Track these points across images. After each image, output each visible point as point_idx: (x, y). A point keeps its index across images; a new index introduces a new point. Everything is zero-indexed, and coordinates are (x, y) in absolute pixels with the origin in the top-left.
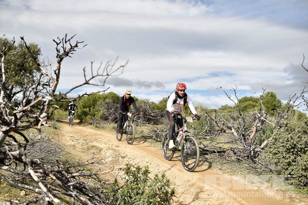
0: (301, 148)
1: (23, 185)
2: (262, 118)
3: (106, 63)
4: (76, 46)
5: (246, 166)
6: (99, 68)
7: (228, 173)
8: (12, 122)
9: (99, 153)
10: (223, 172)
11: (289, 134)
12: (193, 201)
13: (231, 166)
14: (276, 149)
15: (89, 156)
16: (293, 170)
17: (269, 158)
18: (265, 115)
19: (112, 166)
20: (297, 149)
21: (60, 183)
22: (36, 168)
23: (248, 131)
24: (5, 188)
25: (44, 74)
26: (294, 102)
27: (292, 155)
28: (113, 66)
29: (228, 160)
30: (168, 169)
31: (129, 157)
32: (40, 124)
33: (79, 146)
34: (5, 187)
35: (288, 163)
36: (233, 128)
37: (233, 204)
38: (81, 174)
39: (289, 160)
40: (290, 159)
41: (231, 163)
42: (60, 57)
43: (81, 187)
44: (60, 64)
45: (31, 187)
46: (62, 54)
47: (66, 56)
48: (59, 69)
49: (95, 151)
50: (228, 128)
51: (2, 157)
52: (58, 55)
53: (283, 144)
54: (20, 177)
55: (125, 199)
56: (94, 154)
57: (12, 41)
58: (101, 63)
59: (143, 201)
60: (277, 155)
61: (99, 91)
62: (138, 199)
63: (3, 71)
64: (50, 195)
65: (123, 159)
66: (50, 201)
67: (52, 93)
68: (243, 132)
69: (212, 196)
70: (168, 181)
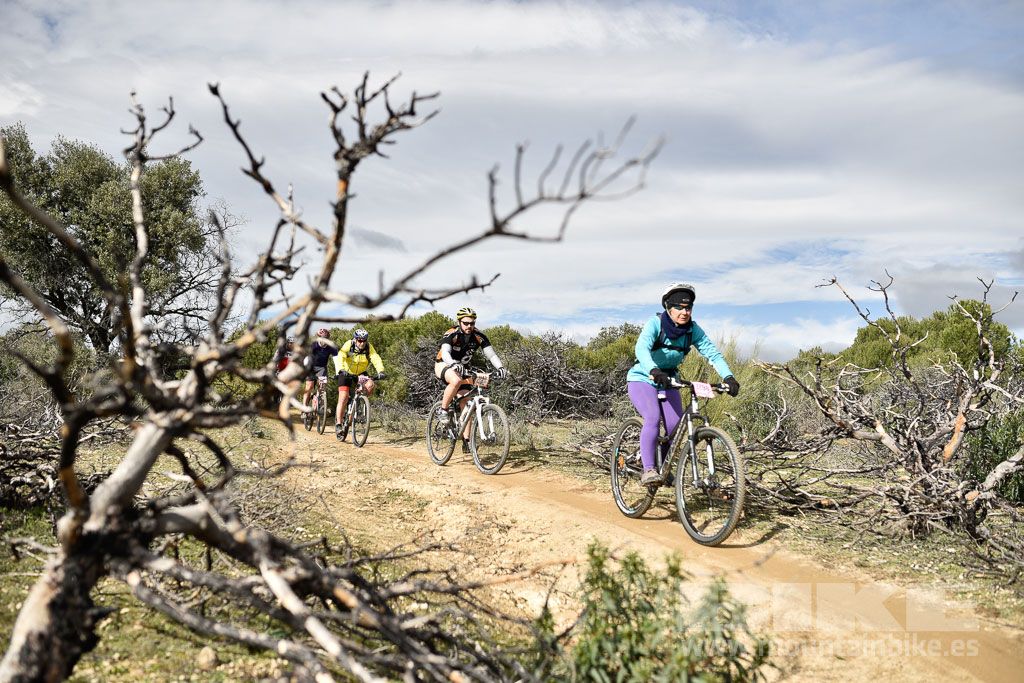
2: (988, 385)
5: (951, 553)
7: (893, 576)
8: (179, 398)
9: (418, 516)
10: (874, 575)
13: (896, 554)
15: (390, 526)
18: (997, 372)
23: (933, 429)
24: (139, 640)
25: (287, 219)
29: (879, 534)
31: (522, 526)
32: (283, 404)
33: (346, 493)
34: (139, 635)
36: (878, 422)
41: (893, 543)
42: (346, 157)
44: (347, 183)
45: (263, 637)
46: (356, 145)
47: (370, 153)
48: (345, 201)
49: (405, 509)
50: (860, 421)
51: (148, 527)
52: (342, 147)
55: (589, 676)
56: (403, 519)
57: (165, 110)
58: (559, 149)
62: (640, 679)
63: (138, 217)
64: (357, 668)
65: (504, 534)
67: (322, 289)
68: (917, 434)
69: (853, 662)
70: (742, 609)
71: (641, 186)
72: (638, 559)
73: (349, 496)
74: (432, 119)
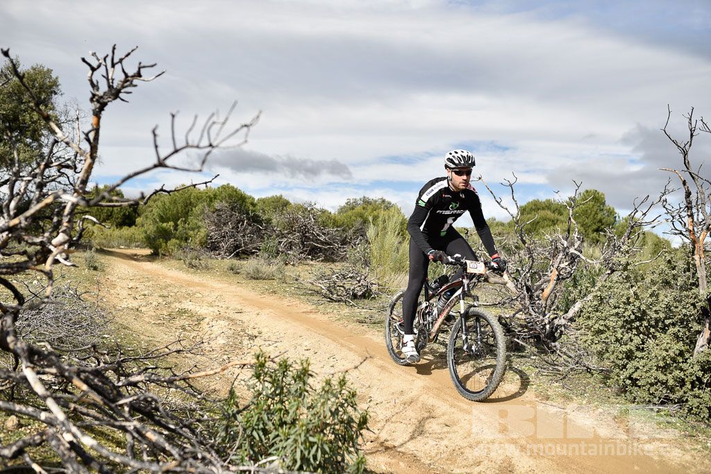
0: (656, 319)
1: (10, 405)
2: (572, 250)
3: (208, 117)
4: (139, 75)
5: (532, 359)
6: (190, 130)
9: (195, 328)
11: (632, 286)
12: (412, 438)
14: (602, 322)
15: (173, 334)
16: (638, 368)
17: (585, 342)
18: (579, 242)
19: (225, 357)
20: (649, 322)
21: (98, 399)
22: (42, 363)
23: (540, 278)
25: (60, 140)
26: (644, 214)
27: (637, 335)
28: (224, 123)
30: (353, 367)
31: (265, 336)
32: (50, 260)
33: (148, 311)
35: (626, 353)
37: (502, 445)
38: (149, 377)
39: (628, 347)
40: (632, 344)
42: (98, 101)
43: (149, 408)
44: (99, 118)
45: (30, 409)
46: (105, 93)
47: (115, 99)
48: (97, 130)
49: (187, 323)
52: (94, 95)
53: (617, 310)
54: (6, 384)
55: (252, 435)
56: (184, 329)
58: (196, 117)
59: (296, 441)
60: (603, 336)
61: (194, 183)
62: (282, 437)
64: (74, 429)
65: (251, 341)
66: (75, 441)
67: (81, 186)
68: (528, 281)
69: (455, 428)
70: (354, 395)
71: (246, 141)
72: (289, 363)
73: (149, 313)
74: (158, 78)
